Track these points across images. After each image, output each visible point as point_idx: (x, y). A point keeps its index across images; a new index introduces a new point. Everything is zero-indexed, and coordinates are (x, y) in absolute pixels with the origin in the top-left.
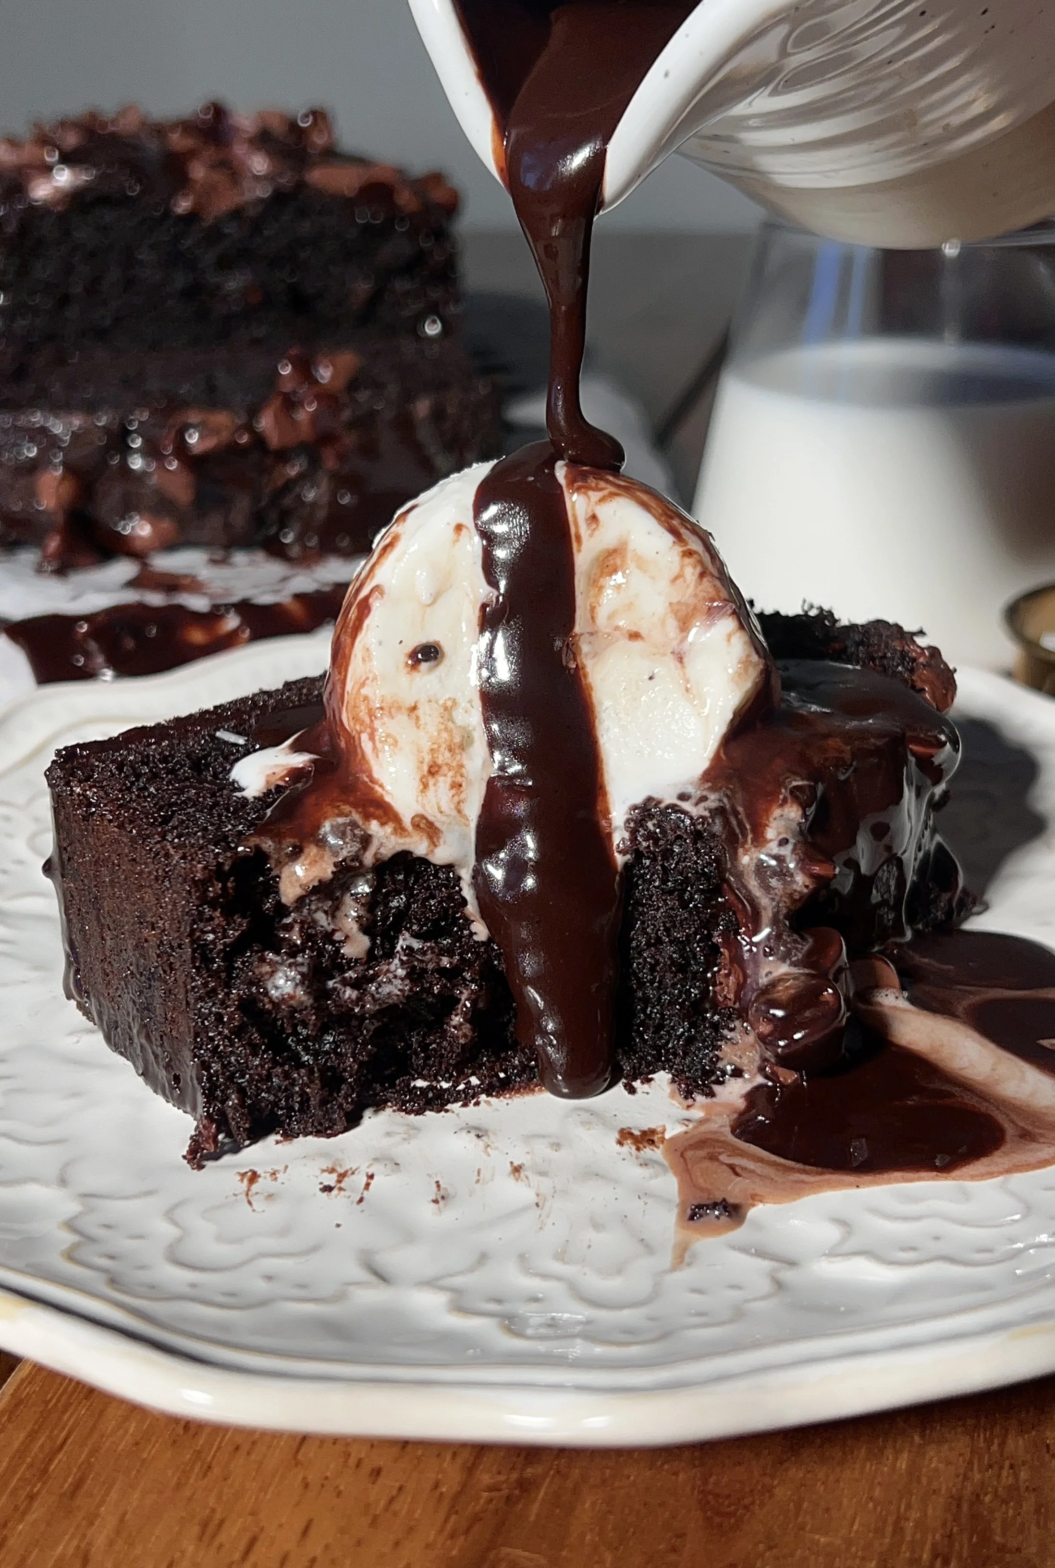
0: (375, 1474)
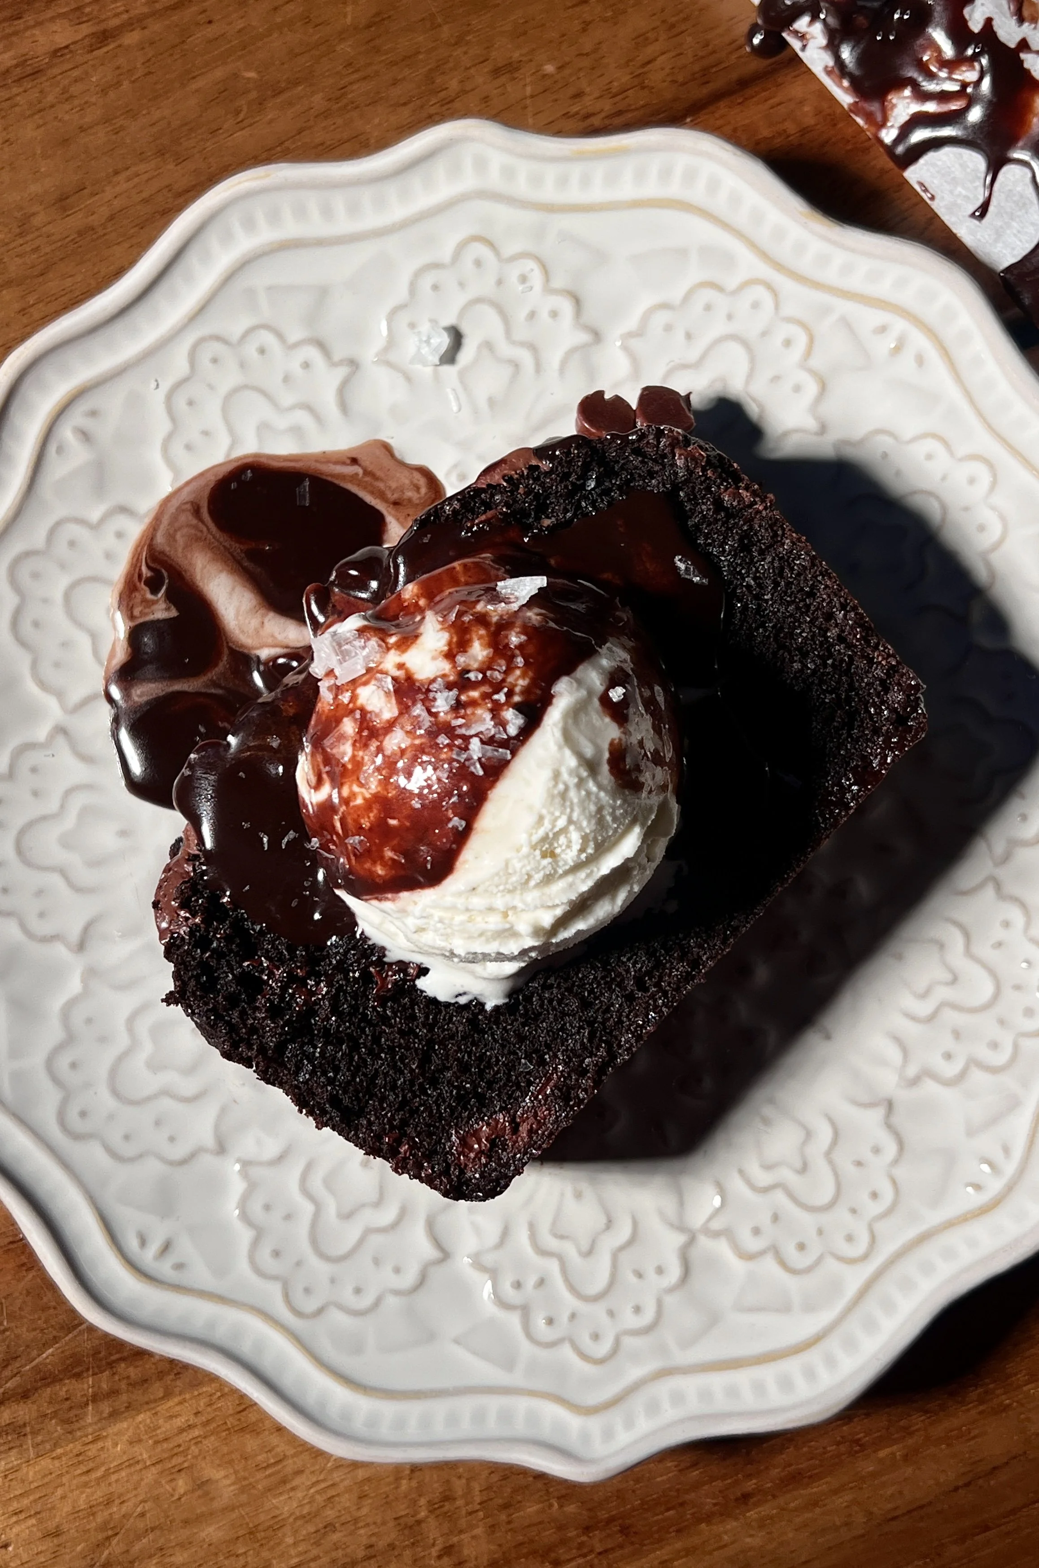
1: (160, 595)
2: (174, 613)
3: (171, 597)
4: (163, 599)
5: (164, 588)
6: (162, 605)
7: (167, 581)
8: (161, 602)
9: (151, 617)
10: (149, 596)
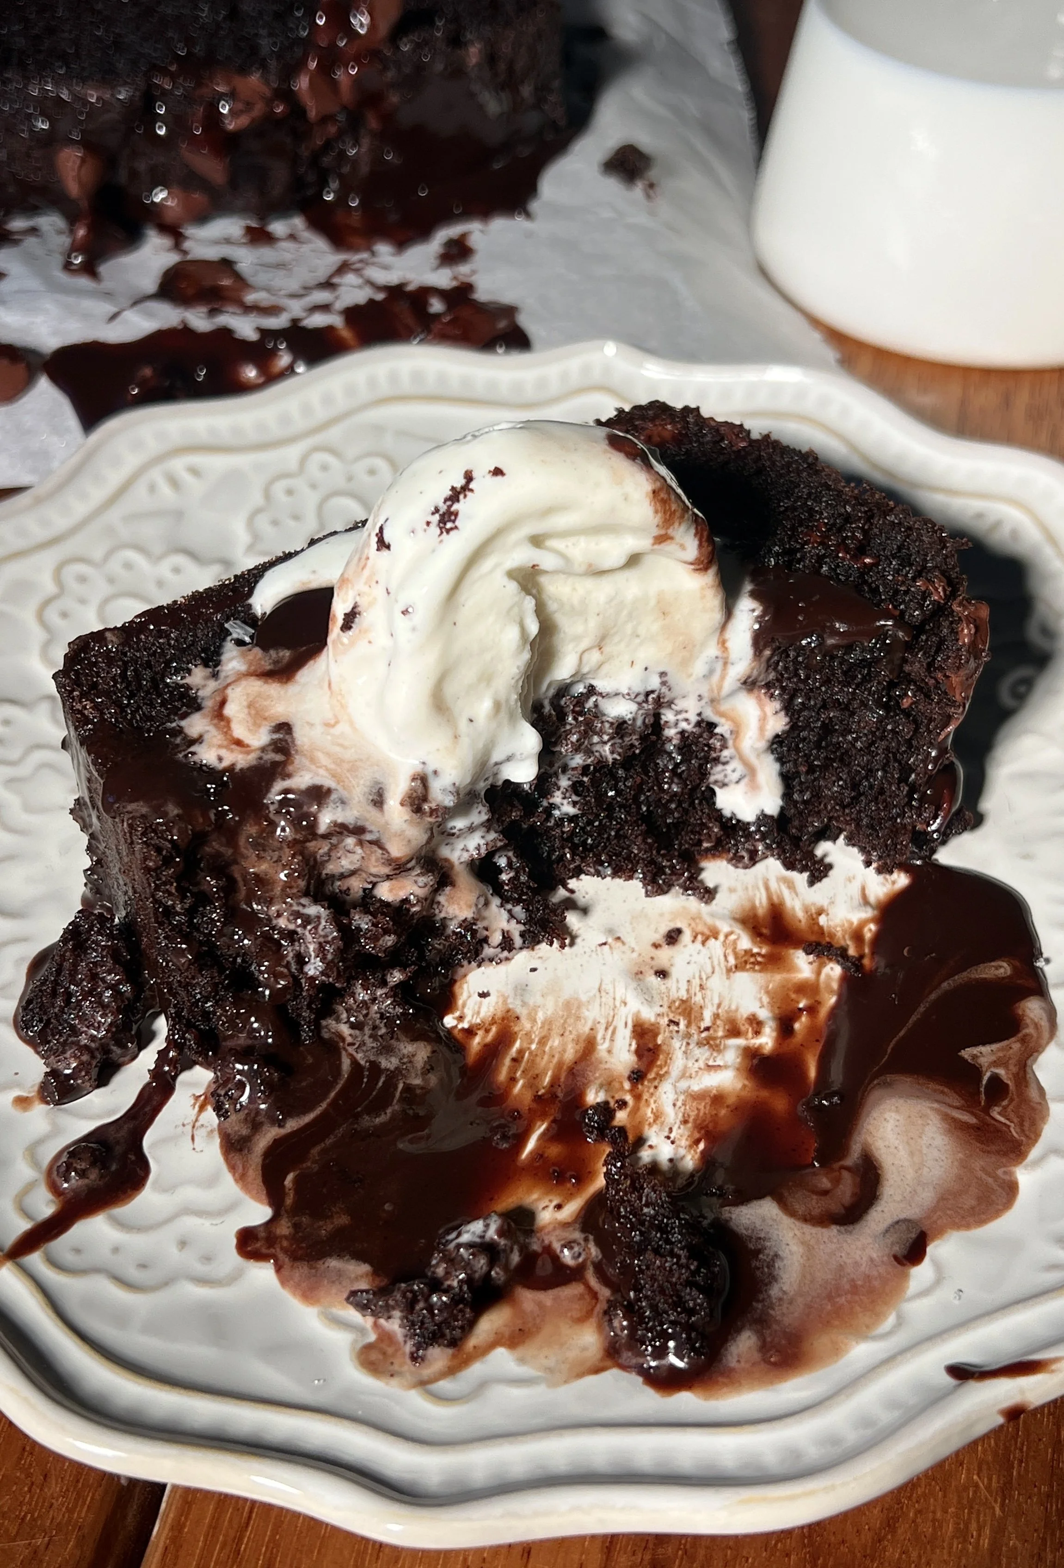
0: (526, 1555)
1: (988, 1074)
2: (967, 1053)
3: (973, 1071)
4: (984, 1069)
5: (984, 1082)
6: (984, 1061)
7: (982, 1089)
8: (986, 1064)
9: (994, 1047)
10: (1001, 1072)
